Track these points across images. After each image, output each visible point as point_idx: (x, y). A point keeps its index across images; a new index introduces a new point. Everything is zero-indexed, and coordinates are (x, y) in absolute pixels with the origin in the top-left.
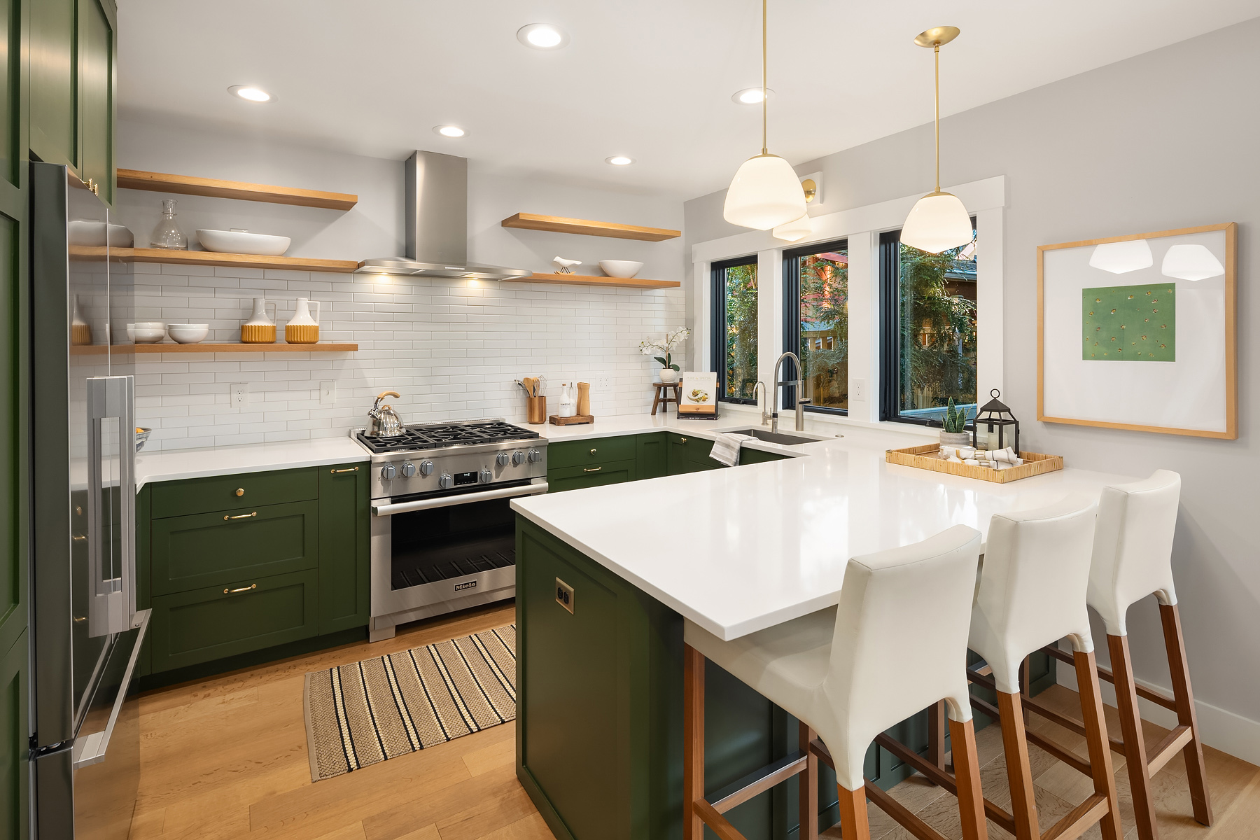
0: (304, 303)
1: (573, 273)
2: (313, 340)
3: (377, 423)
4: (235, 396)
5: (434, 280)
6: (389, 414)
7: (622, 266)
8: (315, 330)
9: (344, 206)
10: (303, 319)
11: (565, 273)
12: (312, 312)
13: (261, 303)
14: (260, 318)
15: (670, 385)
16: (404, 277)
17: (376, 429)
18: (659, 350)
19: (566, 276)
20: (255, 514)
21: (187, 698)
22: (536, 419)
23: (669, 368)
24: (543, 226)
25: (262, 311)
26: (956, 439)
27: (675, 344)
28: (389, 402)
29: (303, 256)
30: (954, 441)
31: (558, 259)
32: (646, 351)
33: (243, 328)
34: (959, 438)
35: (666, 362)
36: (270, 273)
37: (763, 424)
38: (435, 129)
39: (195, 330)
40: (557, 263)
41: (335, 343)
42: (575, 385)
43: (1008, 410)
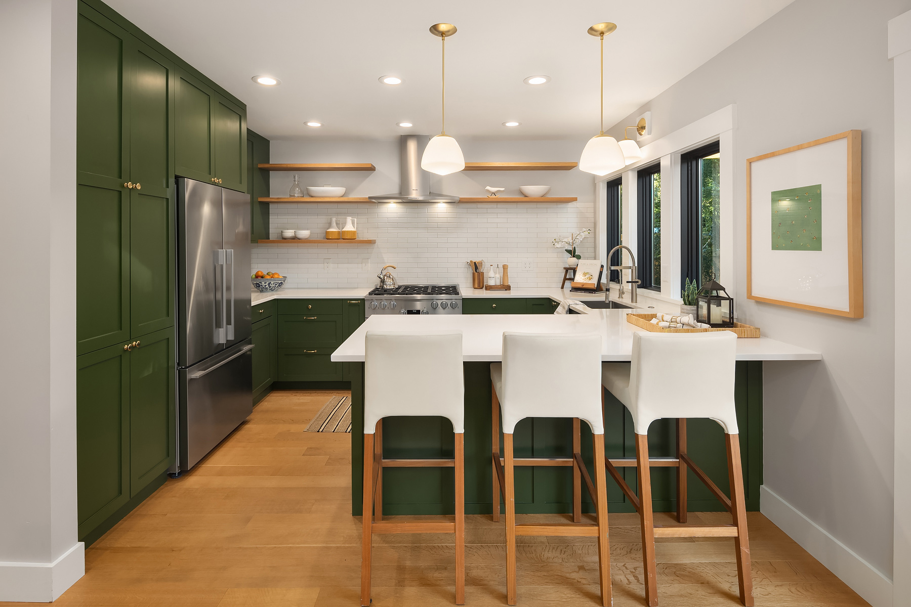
0: (349, 219)
1: (498, 196)
2: (354, 238)
3: (383, 281)
4: (326, 264)
5: (418, 204)
6: (389, 277)
7: (534, 190)
8: (354, 233)
9: (372, 169)
10: (349, 227)
11: (493, 196)
12: (353, 223)
13: (334, 220)
14: (333, 228)
15: (571, 269)
16: (405, 204)
17: (382, 284)
18: (567, 245)
19: (493, 198)
20: (315, 318)
21: (289, 394)
22: (476, 286)
23: (574, 257)
24: (482, 168)
25: (334, 224)
26: (687, 310)
27: (577, 240)
28: (390, 270)
29: (353, 196)
30: (685, 311)
31: (488, 188)
32: (557, 245)
33: (327, 233)
34: (689, 309)
35: (572, 253)
36: (340, 205)
37: (619, 297)
38: (398, 124)
39: (304, 234)
40: (488, 191)
41: (369, 239)
42: (501, 266)
43: (723, 289)
